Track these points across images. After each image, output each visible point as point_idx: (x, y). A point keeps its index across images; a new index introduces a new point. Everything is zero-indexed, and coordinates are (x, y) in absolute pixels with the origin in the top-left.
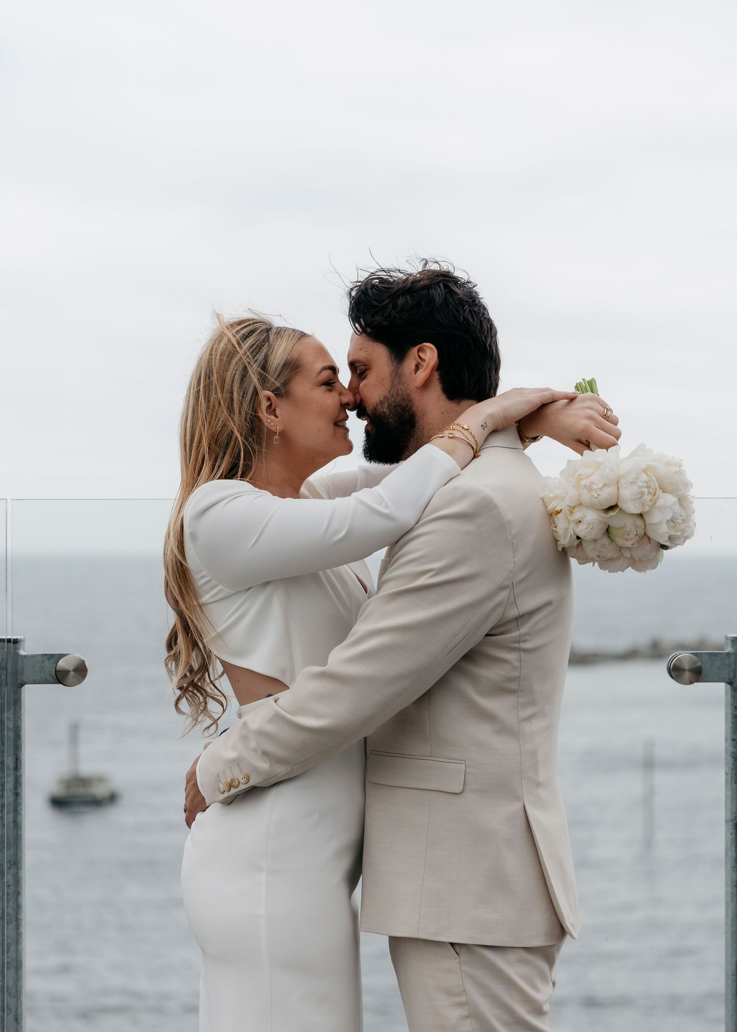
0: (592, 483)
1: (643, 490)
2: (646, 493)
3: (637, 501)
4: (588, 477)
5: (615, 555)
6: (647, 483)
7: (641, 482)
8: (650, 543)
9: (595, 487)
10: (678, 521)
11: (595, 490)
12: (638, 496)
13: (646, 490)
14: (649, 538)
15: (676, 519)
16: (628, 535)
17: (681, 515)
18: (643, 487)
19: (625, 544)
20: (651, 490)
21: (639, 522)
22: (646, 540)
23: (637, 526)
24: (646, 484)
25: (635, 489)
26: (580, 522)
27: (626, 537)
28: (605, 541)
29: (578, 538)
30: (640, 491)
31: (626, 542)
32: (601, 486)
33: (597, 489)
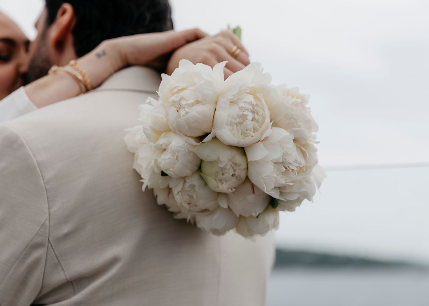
0: (182, 98)
1: (245, 113)
2: (250, 117)
3: (235, 126)
4: (180, 91)
5: (209, 204)
6: (253, 105)
7: (246, 102)
8: (254, 193)
9: (184, 103)
10: (291, 167)
11: (184, 108)
12: (238, 120)
13: (250, 116)
14: (253, 186)
15: (290, 163)
16: (223, 175)
17: (296, 161)
18: (247, 110)
19: (218, 187)
20: (257, 117)
21: (239, 159)
22: (248, 187)
23: (235, 164)
24: (250, 107)
25: (235, 110)
26: (165, 150)
27: (220, 176)
28: (195, 181)
29: (163, 174)
30: (241, 113)
31: (220, 185)
32: (191, 101)
33: (186, 105)
